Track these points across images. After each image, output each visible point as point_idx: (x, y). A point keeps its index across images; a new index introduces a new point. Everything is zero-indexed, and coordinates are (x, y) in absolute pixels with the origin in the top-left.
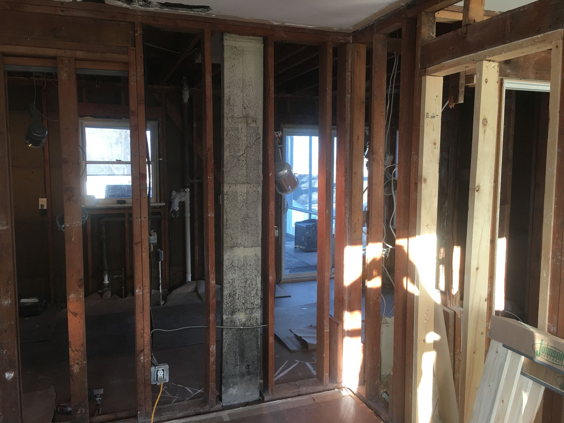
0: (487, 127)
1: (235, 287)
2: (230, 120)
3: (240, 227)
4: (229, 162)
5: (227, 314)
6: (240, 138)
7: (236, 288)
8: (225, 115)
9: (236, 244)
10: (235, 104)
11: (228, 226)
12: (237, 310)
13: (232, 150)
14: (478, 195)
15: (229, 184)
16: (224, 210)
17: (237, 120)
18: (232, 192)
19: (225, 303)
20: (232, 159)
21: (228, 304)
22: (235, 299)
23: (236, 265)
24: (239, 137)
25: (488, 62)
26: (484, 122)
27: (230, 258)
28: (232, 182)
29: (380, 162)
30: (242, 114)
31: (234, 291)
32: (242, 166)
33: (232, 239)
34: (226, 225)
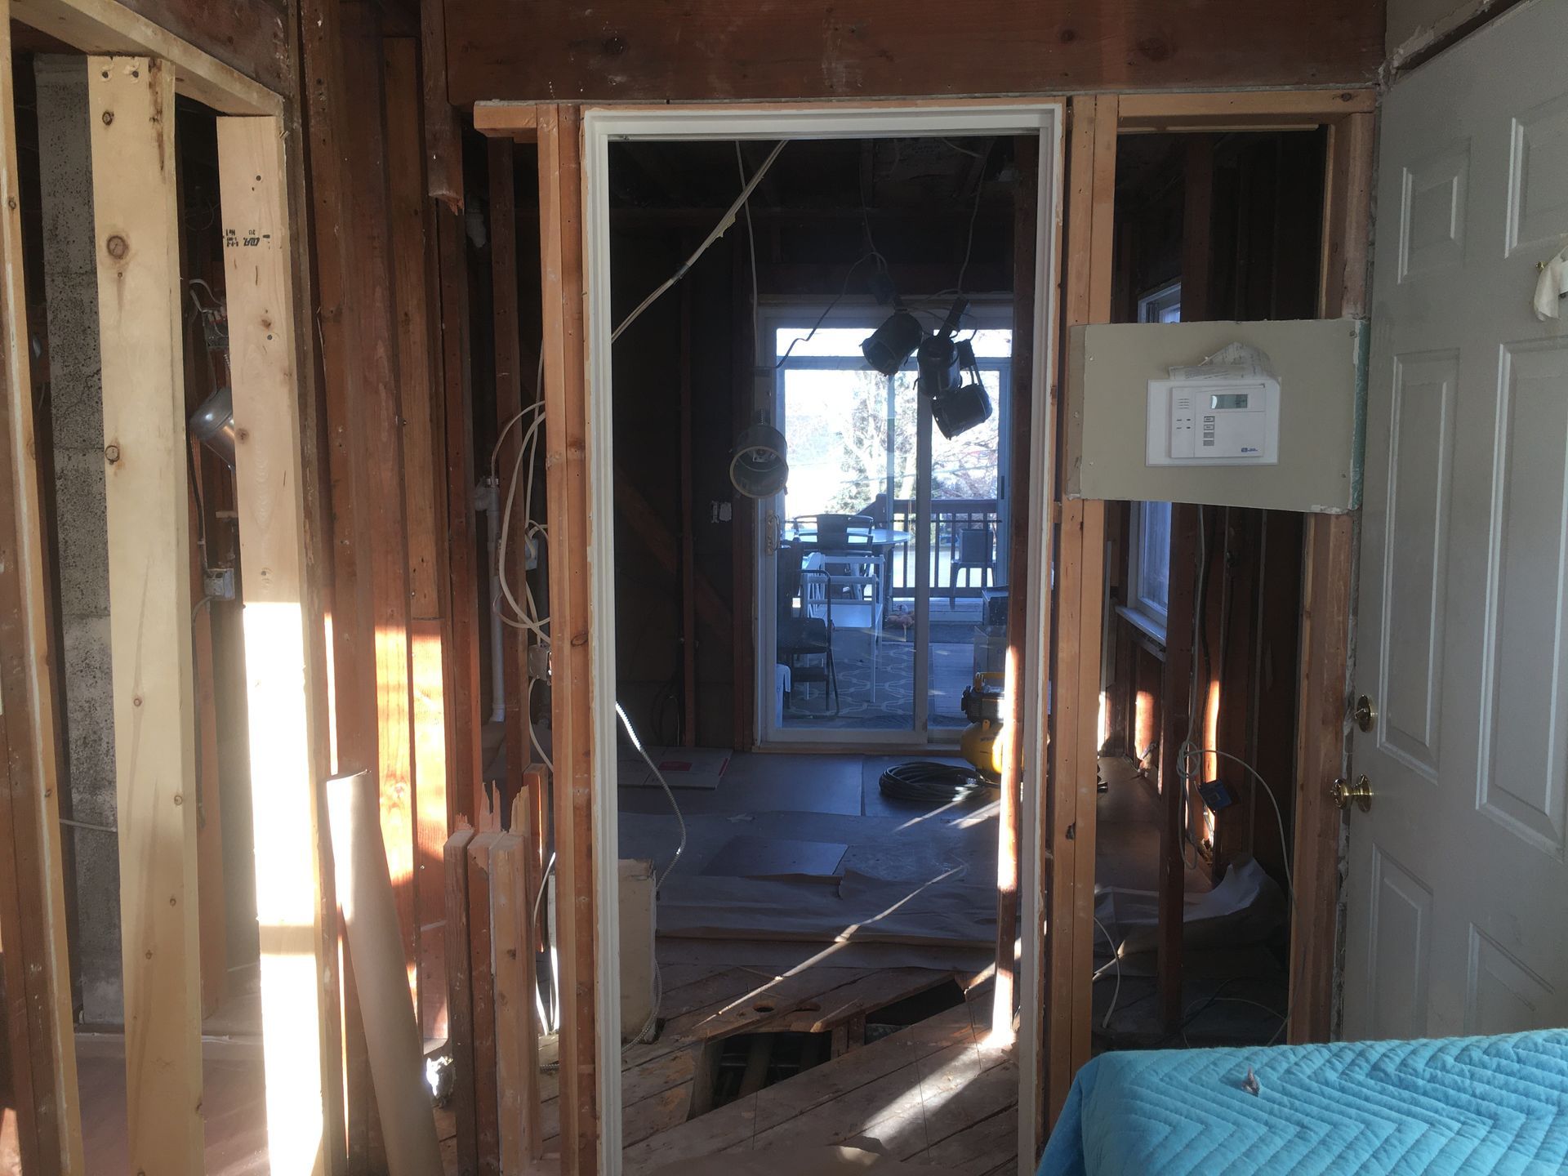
0: (127, 264)
1: (97, 723)
2: (59, 280)
3: (101, 565)
4: (63, 392)
5: (82, 790)
6: (89, 328)
7: (101, 725)
8: (47, 268)
9: (93, 610)
10: (71, 239)
11: (70, 560)
12: (107, 783)
13: (70, 359)
14: (116, 474)
15: (68, 449)
16: (59, 519)
17: (78, 280)
18: (77, 471)
19: (75, 762)
20: (71, 384)
21: (83, 764)
22: (100, 752)
23: (98, 666)
24: (87, 324)
25: (108, 58)
26: (112, 246)
27: (80, 644)
28: (76, 445)
29: (381, 387)
30: (89, 262)
31: (95, 733)
32: (97, 402)
33: (83, 594)
34: (66, 558)
